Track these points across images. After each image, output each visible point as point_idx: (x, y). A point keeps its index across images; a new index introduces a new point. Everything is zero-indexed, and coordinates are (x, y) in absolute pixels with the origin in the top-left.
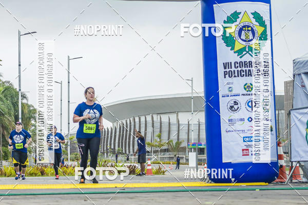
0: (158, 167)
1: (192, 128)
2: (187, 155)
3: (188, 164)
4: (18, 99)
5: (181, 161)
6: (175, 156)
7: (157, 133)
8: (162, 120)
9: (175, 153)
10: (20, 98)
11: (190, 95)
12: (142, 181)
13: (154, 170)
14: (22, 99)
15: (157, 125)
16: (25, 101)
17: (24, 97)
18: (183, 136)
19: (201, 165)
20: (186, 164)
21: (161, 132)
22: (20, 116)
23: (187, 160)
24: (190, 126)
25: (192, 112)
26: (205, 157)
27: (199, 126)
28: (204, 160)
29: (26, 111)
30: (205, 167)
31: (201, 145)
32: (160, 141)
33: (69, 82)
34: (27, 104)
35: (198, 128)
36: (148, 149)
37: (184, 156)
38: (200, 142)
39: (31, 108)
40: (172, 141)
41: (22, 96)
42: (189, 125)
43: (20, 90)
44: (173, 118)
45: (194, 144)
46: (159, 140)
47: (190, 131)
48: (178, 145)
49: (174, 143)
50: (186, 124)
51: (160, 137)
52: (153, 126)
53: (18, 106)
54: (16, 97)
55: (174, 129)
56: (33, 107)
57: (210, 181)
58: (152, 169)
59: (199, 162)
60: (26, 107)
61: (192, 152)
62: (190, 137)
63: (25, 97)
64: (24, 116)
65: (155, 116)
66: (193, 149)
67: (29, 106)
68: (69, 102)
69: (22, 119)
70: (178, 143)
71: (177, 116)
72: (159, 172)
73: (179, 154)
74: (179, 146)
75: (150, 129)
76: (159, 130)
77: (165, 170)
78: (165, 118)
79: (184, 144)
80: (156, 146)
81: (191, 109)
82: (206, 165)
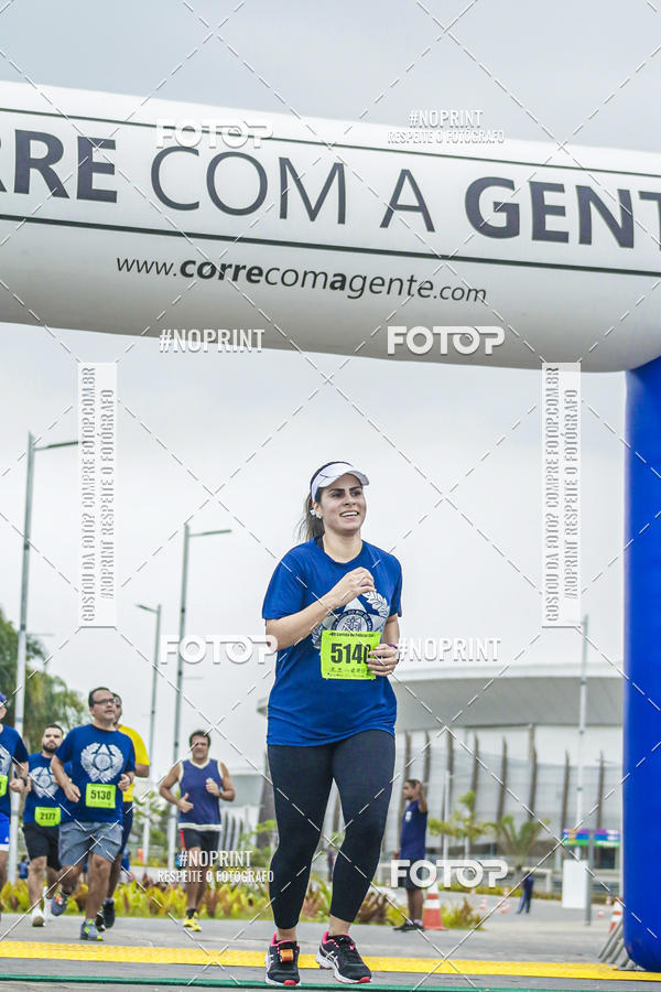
0: (462, 904)
1: (579, 779)
2: (558, 868)
3: (559, 898)
4: (15, 656)
5: (537, 888)
6: (519, 868)
7: (463, 791)
8: (481, 749)
9: (519, 860)
10: (22, 652)
11: (577, 673)
12: (409, 949)
13: (448, 914)
14: (28, 658)
15: (464, 764)
16: (36, 664)
17: (34, 650)
18: (548, 804)
19: (602, 901)
20: (553, 898)
21: (475, 786)
22: (19, 713)
23: (558, 884)
24: (572, 773)
25: (582, 727)
26: (616, 876)
27: (602, 777)
28: (614, 886)
29: (39, 697)
30: (617, 913)
31: (604, 836)
32: (473, 818)
33: (183, 611)
34: (44, 675)
35: (596, 781)
36: (432, 840)
37: (548, 871)
38: (604, 826)
39: (57, 689)
40: (510, 820)
41: (28, 646)
42: (568, 769)
43: (23, 627)
44: (518, 742)
45: (582, 835)
46: (467, 813)
47: (572, 790)
48: (529, 834)
49: (518, 824)
50: (558, 767)
51: (471, 803)
52: (451, 768)
53: (13, 678)
54: (8, 649)
55: (519, 779)
56: (62, 683)
57: (631, 962)
58: (443, 908)
59: (598, 894)
60: (41, 685)
61: (573, 857)
62: (570, 808)
63: (38, 652)
64: (32, 712)
65: (458, 735)
66: (577, 852)
67: (49, 682)
68: (180, 673)
69: (25, 721)
70: (531, 828)
71: (532, 738)
72: (464, 919)
73: (531, 865)
74: (530, 840)
75: (439, 778)
76: (468, 781)
77: (483, 914)
78: (491, 743)
79: (550, 832)
80: (458, 834)
81: (578, 716)
82: (619, 907)
